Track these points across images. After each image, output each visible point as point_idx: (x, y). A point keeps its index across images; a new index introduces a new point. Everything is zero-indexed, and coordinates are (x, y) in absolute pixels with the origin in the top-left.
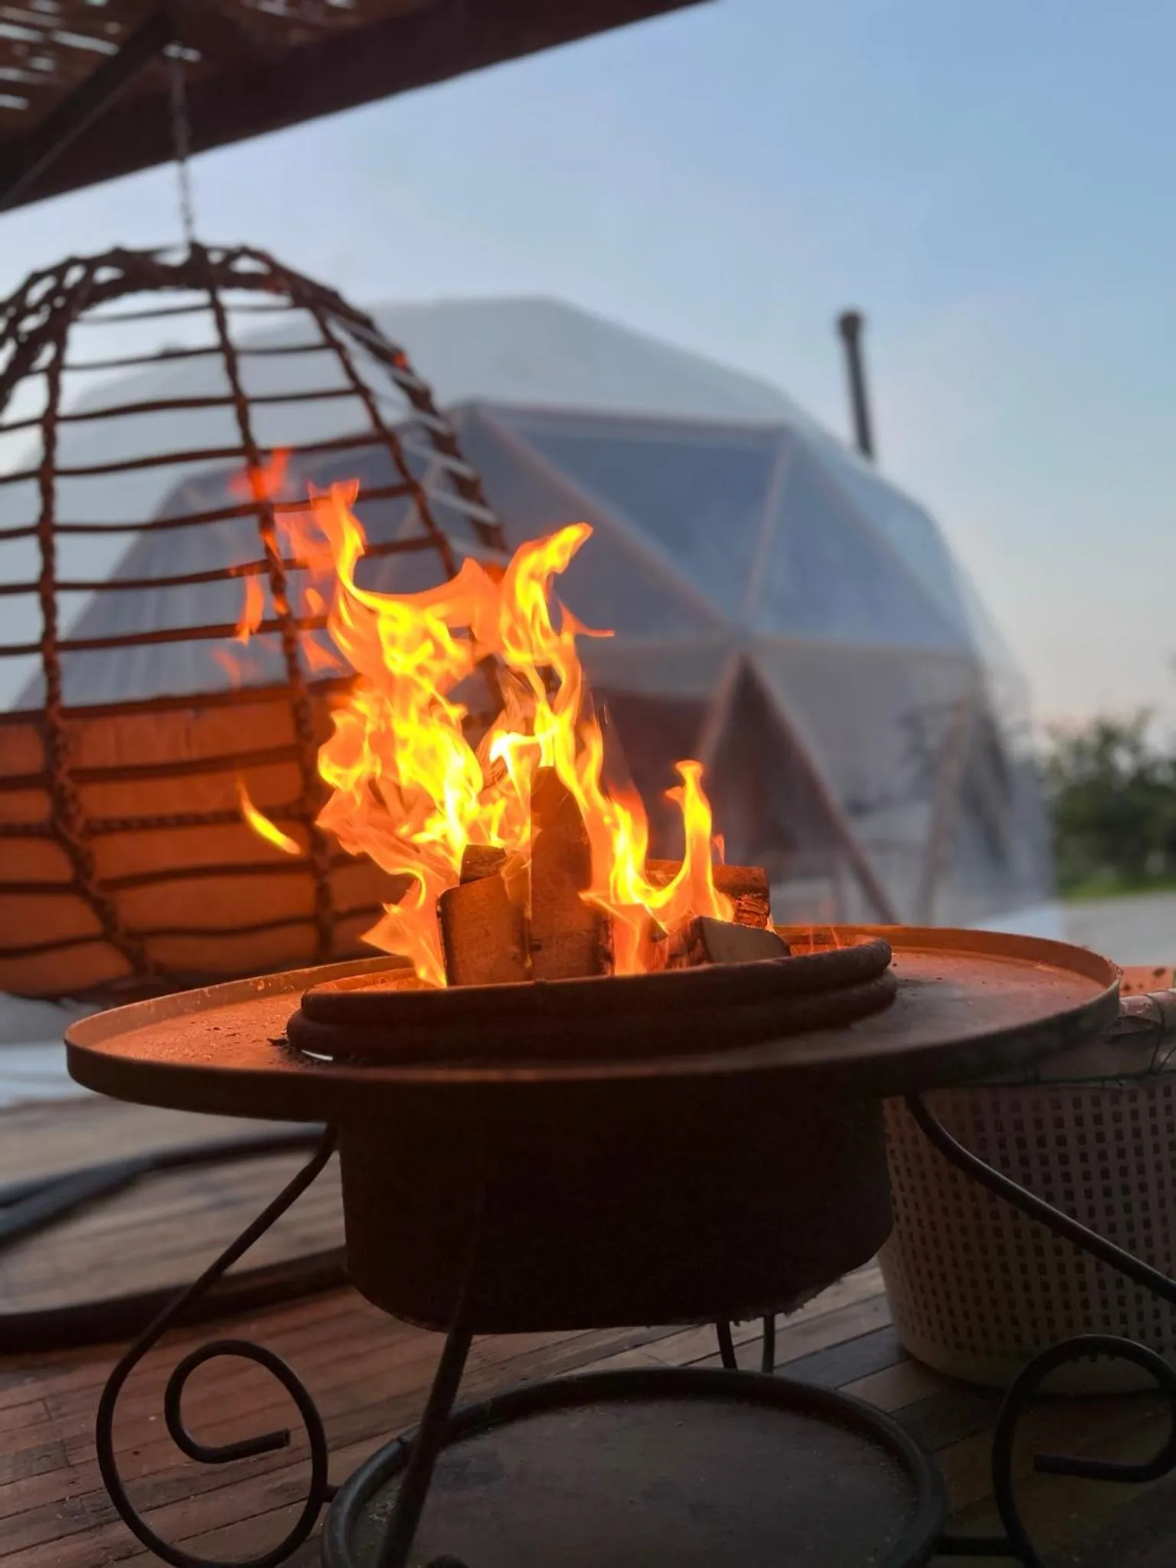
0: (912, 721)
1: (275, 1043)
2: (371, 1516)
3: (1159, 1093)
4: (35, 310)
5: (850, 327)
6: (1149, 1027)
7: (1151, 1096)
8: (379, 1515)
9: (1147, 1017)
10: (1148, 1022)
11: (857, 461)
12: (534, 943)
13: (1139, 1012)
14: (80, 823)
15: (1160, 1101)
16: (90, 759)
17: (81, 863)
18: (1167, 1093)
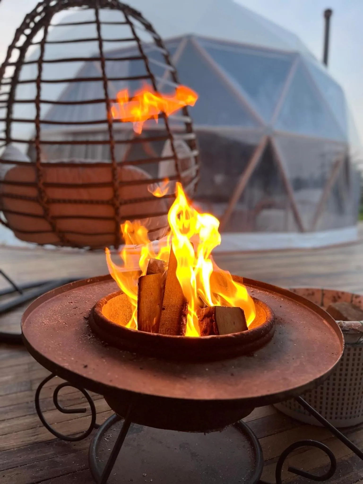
0: (323, 155)
1: (85, 318)
2: (105, 439)
3: (358, 349)
4: (40, 14)
5: (328, 14)
6: (359, 333)
7: (355, 350)
8: (107, 439)
9: (359, 330)
10: (359, 331)
11: (321, 66)
12: (163, 307)
13: (357, 328)
14: (45, 199)
15: (358, 352)
16: (49, 180)
17: (46, 210)
18: (360, 349)
